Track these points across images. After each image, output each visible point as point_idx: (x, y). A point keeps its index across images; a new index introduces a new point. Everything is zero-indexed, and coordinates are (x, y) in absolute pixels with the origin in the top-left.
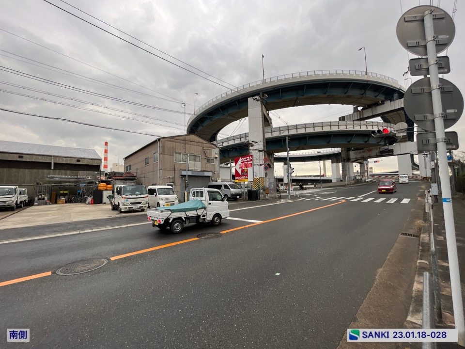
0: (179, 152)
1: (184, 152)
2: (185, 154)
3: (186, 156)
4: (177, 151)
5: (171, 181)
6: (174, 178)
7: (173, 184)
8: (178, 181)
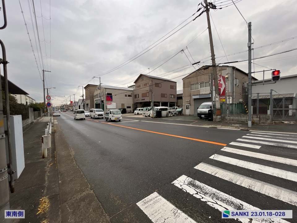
0: (193, 83)
1: (196, 82)
2: (197, 83)
3: (198, 85)
4: (192, 84)
5: (189, 103)
6: (190, 101)
7: (189, 105)
8: (192, 103)
